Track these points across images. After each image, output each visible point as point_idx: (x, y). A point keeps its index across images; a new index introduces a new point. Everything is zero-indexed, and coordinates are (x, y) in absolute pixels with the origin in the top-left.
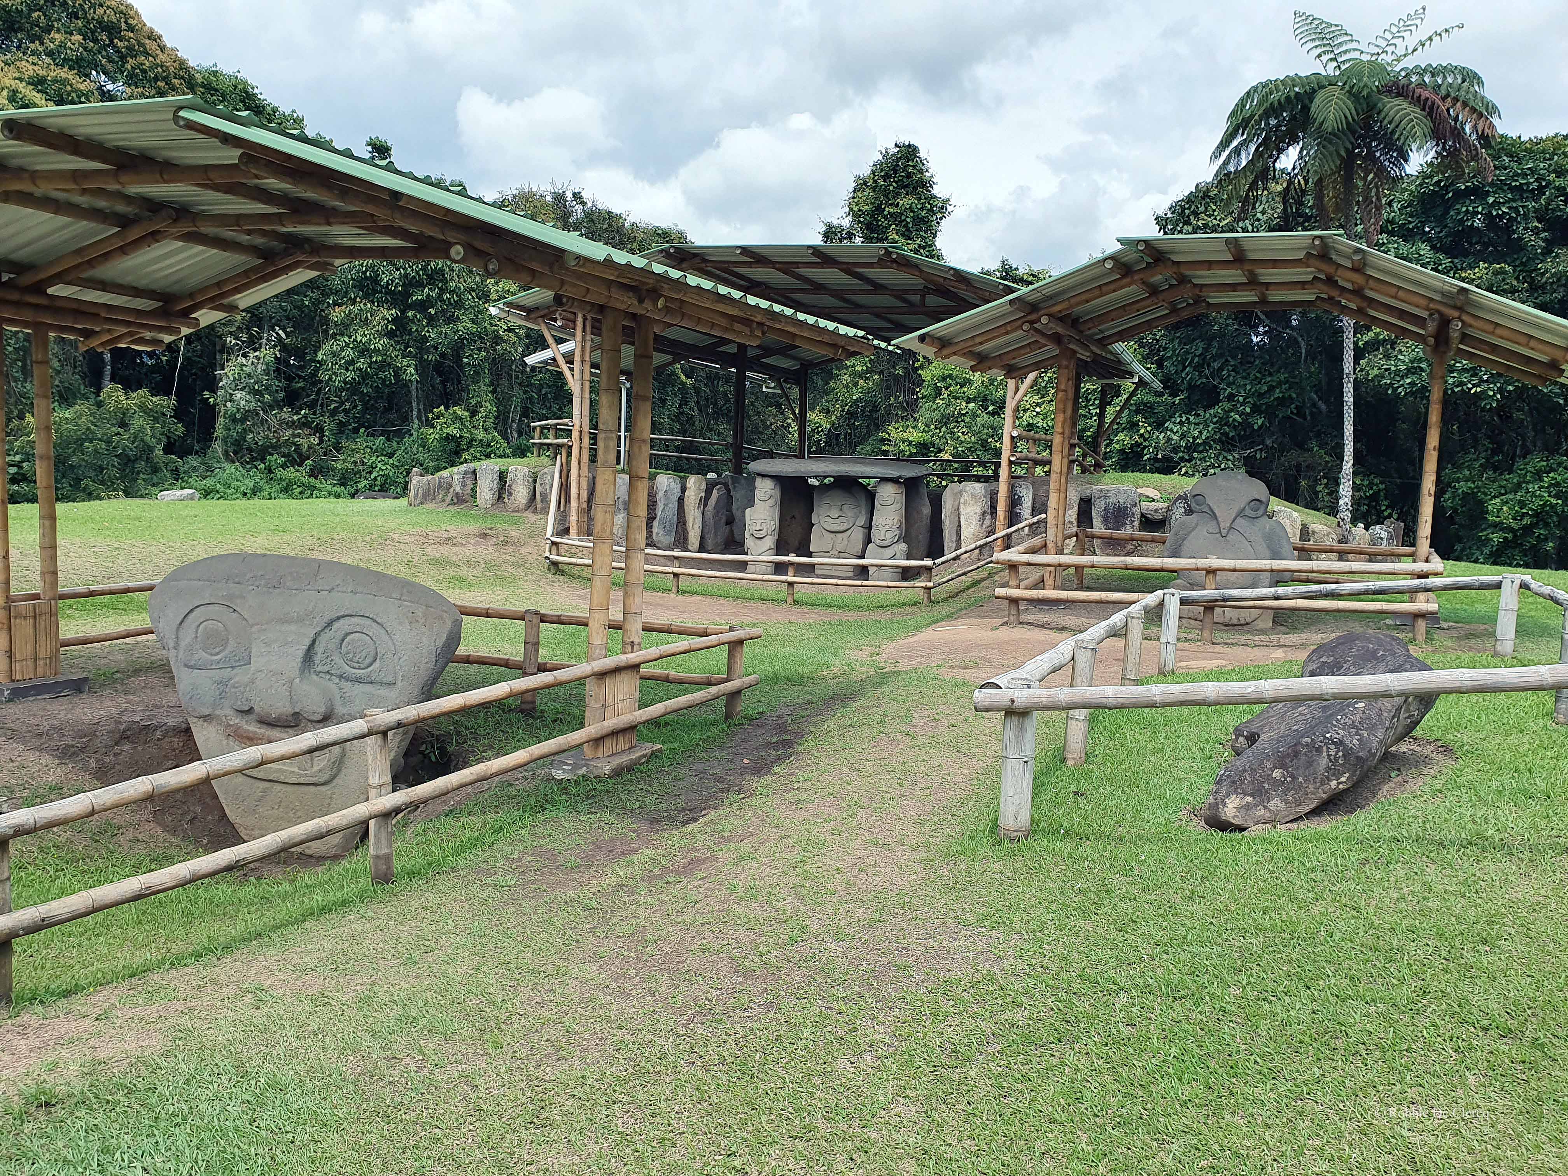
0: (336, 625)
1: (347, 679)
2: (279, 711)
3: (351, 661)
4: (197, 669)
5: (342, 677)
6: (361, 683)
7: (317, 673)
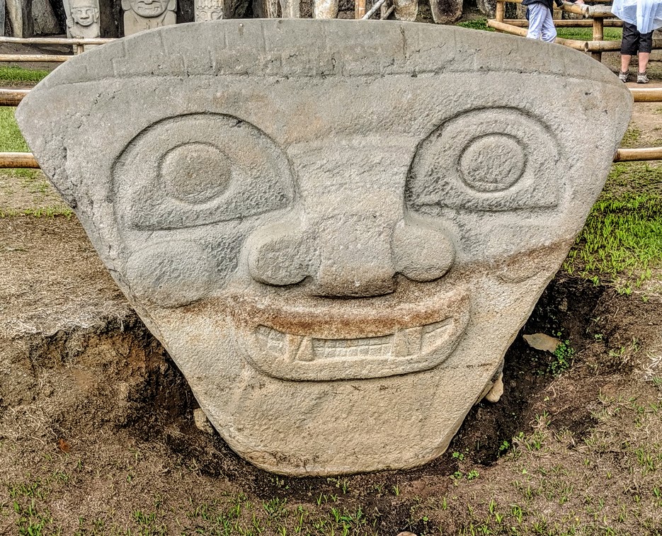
0: (450, 129)
1: (470, 210)
2: (370, 276)
3: (479, 181)
4: (162, 229)
5: (462, 207)
6: (496, 211)
7: (417, 208)
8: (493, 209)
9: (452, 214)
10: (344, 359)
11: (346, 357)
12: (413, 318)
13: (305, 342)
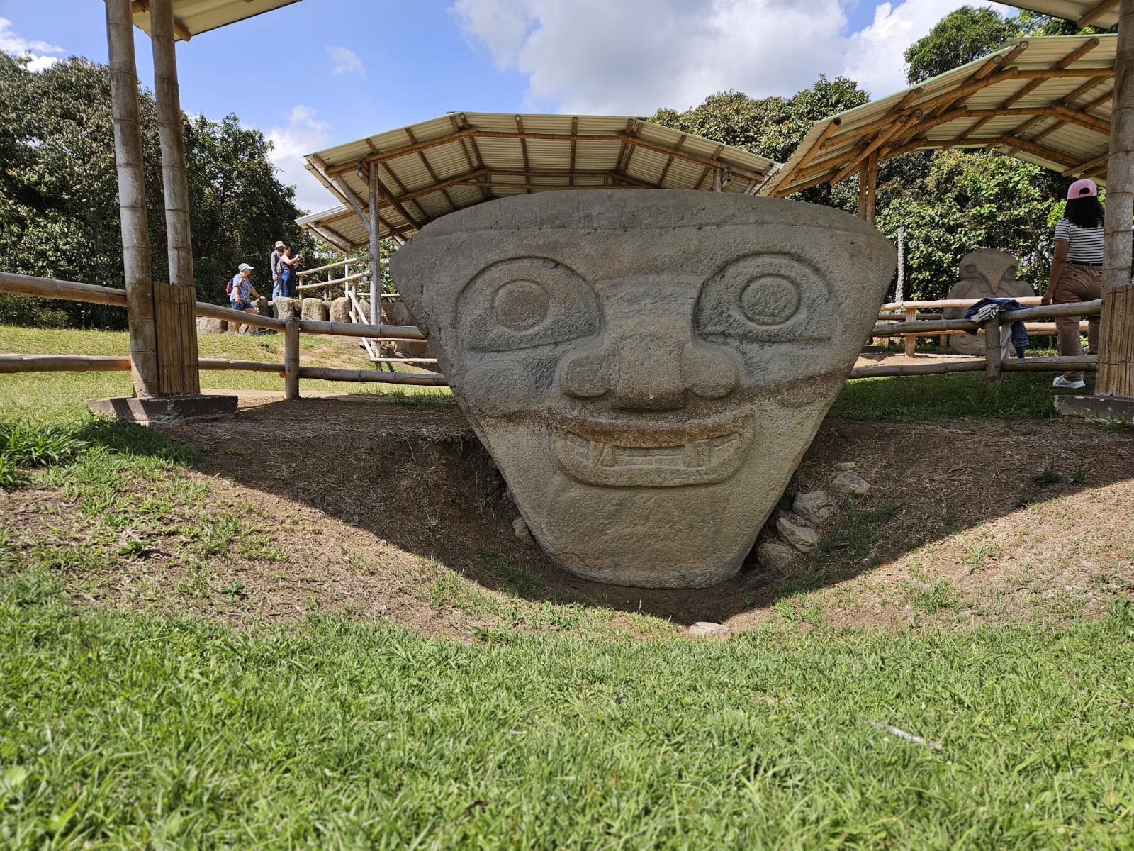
0: (731, 271)
1: (751, 341)
2: (662, 389)
3: (759, 314)
4: (493, 351)
5: (745, 337)
6: (774, 343)
7: (705, 337)
8: (772, 340)
9: (736, 343)
10: (641, 467)
11: (643, 465)
12: (701, 431)
13: (606, 449)
